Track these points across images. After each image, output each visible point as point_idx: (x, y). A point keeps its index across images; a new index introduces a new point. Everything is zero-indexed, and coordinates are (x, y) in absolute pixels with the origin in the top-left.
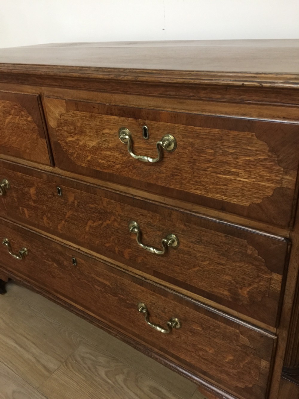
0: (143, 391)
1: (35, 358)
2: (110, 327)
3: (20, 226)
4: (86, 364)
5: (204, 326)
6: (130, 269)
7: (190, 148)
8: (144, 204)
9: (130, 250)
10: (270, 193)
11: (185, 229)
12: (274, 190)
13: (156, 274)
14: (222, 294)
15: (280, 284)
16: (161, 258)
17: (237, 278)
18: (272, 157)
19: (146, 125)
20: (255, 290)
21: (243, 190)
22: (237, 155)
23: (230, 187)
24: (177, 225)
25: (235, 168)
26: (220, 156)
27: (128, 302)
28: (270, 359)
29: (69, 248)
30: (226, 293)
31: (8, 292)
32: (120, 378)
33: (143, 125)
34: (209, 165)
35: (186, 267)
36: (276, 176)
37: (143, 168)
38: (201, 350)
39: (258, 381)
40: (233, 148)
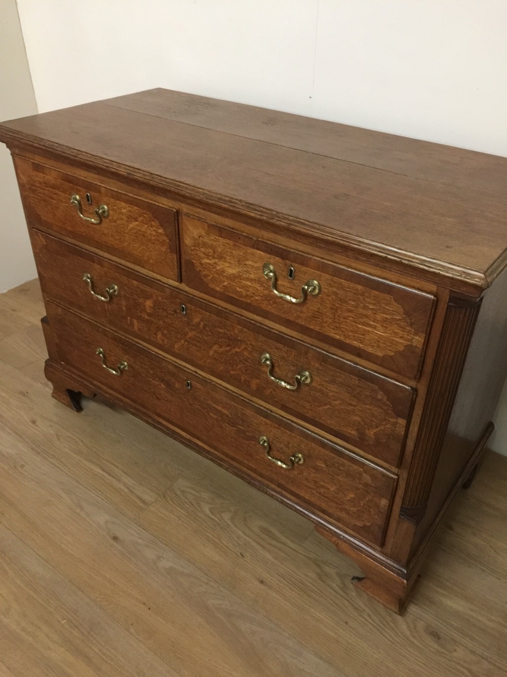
0: (252, 531)
1: (127, 488)
2: (221, 460)
3: (123, 337)
4: (186, 498)
5: (329, 463)
6: (255, 399)
7: (334, 297)
8: (280, 338)
9: (257, 381)
10: (401, 348)
11: (320, 368)
12: (406, 346)
13: (284, 408)
14: (350, 434)
15: (404, 429)
16: (291, 393)
17: (366, 420)
18: (405, 319)
19: (293, 267)
20: (381, 432)
21: (379, 341)
22: (376, 311)
23: (367, 337)
24: (312, 364)
25: (374, 321)
26: (361, 309)
27: (247, 434)
28: (389, 498)
29: (184, 370)
30: (354, 432)
31: (85, 410)
32: (227, 517)
33: (290, 266)
34: (350, 314)
35: (317, 404)
36: (408, 335)
37: (284, 305)
38: (323, 487)
39: (376, 519)
40: (374, 304)
